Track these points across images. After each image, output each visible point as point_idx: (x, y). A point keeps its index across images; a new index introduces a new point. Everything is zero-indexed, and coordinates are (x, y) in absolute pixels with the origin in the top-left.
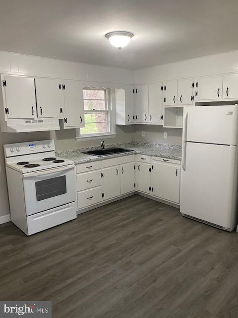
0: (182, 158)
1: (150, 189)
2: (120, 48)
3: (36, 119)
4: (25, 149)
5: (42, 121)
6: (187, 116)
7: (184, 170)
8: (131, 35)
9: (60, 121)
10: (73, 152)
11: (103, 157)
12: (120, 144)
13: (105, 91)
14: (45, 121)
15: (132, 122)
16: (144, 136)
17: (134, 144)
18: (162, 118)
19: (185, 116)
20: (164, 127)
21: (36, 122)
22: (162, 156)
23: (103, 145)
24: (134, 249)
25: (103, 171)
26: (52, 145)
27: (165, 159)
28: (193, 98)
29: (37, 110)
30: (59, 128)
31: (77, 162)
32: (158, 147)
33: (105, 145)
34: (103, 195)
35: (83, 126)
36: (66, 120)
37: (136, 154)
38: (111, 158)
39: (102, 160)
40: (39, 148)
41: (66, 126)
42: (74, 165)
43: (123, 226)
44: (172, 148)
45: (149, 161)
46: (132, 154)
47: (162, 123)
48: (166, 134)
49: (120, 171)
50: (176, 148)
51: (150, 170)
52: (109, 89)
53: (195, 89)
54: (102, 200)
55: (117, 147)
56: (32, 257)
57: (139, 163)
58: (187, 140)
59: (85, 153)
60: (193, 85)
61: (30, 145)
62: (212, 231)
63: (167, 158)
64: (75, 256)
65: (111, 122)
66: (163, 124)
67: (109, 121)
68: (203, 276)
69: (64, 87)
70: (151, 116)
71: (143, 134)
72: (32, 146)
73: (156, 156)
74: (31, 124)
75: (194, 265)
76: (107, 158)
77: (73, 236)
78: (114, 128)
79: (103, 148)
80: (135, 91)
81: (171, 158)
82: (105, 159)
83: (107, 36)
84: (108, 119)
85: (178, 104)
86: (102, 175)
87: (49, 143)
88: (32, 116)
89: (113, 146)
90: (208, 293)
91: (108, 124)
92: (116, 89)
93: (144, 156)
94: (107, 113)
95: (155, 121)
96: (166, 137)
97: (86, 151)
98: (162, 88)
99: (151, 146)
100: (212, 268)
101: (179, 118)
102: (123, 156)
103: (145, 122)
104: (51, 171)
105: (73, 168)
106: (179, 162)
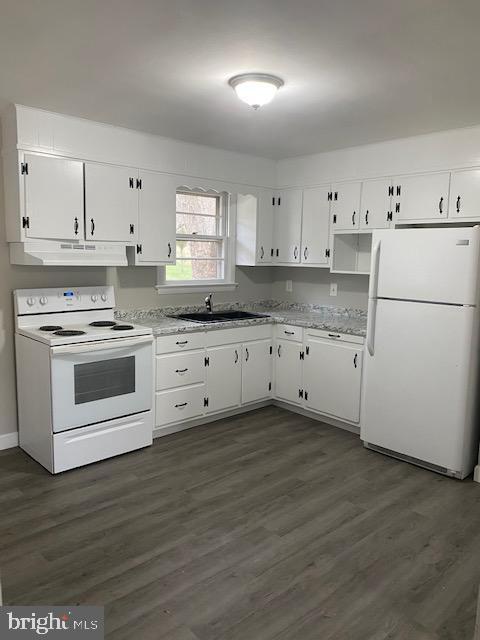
0: (368, 332)
1: (301, 394)
2: (256, 107)
3: (82, 243)
4: (55, 301)
5: (93, 247)
6: (379, 249)
7: (372, 355)
8: (279, 82)
9: (129, 250)
10: (151, 313)
11: (209, 325)
12: (243, 304)
13: (218, 198)
14: (100, 248)
15: (269, 261)
16: (291, 290)
17: (271, 306)
18: (328, 254)
19: (374, 248)
20: (332, 271)
21: (81, 247)
22: (326, 328)
23: (208, 303)
24: (269, 506)
25: (210, 352)
26: (110, 297)
27: (331, 333)
28: (390, 216)
29: (85, 224)
30: (125, 263)
31: (159, 331)
32: (318, 311)
33: (214, 303)
34: (206, 402)
35: (173, 263)
36: (139, 249)
37: (275, 323)
38: (225, 328)
39: (206, 330)
40: (83, 300)
41: (140, 260)
42: (152, 336)
43: (246, 463)
44: (346, 314)
45: (301, 336)
46: (267, 323)
47: (328, 263)
48: (334, 286)
49: (242, 356)
50: (353, 314)
51: (302, 356)
52: (225, 194)
53: (396, 199)
54: (204, 413)
55: (236, 309)
56: (62, 514)
57: (280, 342)
58: (379, 296)
59: (173, 317)
60: (391, 191)
61: (65, 294)
62: (425, 477)
63: (336, 331)
64: (149, 514)
65: (226, 260)
66: (330, 266)
67: (223, 257)
68: (409, 558)
69: (139, 184)
70: (307, 249)
71: (289, 286)
72: (71, 297)
73: (316, 327)
74: (72, 251)
75: (390, 538)
76: (219, 328)
77: (143, 478)
78: (231, 270)
79: (210, 309)
80: (276, 202)
81: (346, 333)
82: (213, 329)
83: (233, 82)
84: (220, 253)
85: (361, 228)
86: (207, 362)
87: (104, 293)
88: (73, 236)
89: (229, 307)
90: (418, 591)
91: (220, 264)
92: (239, 195)
93: (290, 329)
94: (219, 241)
95: (314, 259)
96: (334, 293)
97: (176, 314)
98: (330, 197)
99: (304, 310)
100: (427, 545)
101: (361, 256)
102: (250, 324)
103: (294, 262)
104: (106, 345)
105: (150, 343)
106: (360, 339)
